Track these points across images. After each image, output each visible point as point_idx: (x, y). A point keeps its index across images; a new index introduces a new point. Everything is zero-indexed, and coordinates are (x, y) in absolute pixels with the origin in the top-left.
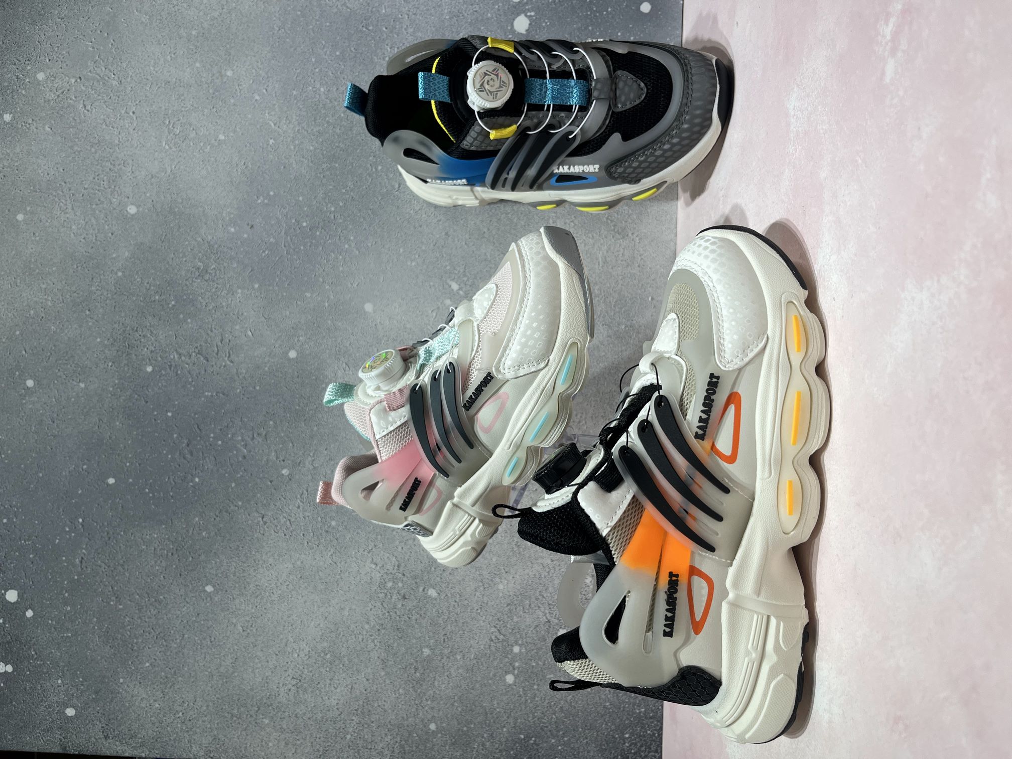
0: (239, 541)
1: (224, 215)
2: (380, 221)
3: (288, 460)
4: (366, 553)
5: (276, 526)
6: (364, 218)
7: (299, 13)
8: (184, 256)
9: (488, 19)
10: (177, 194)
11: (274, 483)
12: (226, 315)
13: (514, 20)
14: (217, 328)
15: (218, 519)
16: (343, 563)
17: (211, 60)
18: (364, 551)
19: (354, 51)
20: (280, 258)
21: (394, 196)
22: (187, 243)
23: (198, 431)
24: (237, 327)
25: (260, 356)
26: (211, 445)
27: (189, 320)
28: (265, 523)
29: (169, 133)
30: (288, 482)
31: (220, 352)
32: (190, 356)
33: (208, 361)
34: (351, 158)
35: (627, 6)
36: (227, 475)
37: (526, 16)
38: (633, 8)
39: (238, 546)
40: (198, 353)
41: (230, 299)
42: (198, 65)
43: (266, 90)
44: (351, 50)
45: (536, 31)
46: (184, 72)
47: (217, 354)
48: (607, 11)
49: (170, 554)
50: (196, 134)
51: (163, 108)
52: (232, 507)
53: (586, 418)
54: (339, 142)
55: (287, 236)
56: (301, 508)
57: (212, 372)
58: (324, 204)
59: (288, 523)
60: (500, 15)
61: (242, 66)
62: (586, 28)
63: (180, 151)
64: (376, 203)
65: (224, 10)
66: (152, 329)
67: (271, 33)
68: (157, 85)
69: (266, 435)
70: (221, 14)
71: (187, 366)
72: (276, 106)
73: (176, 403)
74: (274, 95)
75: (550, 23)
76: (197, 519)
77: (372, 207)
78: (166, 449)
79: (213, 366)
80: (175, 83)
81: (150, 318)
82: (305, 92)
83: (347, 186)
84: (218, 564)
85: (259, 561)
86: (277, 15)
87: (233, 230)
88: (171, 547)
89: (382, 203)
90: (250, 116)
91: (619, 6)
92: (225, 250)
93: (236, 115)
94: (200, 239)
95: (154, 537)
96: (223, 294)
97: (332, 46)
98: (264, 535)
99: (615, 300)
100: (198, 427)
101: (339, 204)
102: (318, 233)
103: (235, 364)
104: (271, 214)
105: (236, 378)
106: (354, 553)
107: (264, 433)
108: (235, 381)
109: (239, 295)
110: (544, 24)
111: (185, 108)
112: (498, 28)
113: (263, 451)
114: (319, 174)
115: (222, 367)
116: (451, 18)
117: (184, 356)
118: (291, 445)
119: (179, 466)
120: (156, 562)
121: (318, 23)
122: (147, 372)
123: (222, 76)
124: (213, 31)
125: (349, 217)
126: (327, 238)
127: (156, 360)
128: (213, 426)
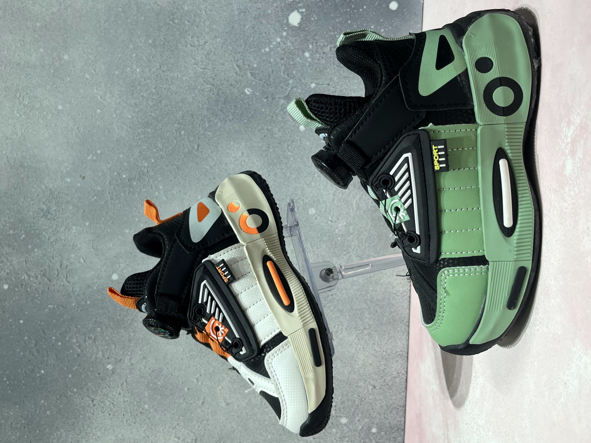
0: (75, 418)
1: (62, 168)
2: (183, 174)
3: (112, 357)
4: (171, 429)
5: (103, 408)
6: (171, 172)
7: (120, 9)
8: (32, 200)
9: (268, 14)
10: (26, 152)
11: (100, 375)
12: (64, 246)
13: (289, 15)
14: (57, 256)
15: (59, 402)
16: (153, 437)
17: (52, 46)
18: (169, 428)
19: (163, 39)
20: (105, 202)
21: (194, 155)
22: (34, 190)
23: (43, 335)
24: (73, 256)
25: (90, 278)
26: (53, 345)
27: (36, 250)
28: (94, 405)
29: (20, 104)
30: (112, 374)
31: (60, 275)
32: (37, 277)
33: (50, 281)
34: (160, 125)
35: (378, 4)
36: (65, 368)
37: (298, 12)
38: (384, 6)
39: (74, 422)
40: (43, 275)
41: (67, 234)
42: (41, 50)
43: (95, 71)
44: (160, 39)
45: (307, 24)
46: (31, 56)
47: (57, 276)
48: (363, 8)
49: (23, 427)
50: (41, 104)
51: (15, 83)
52: (69, 393)
53: (342, 329)
54: (151, 112)
55: (111, 185)
56: (122, 394)
57: (54, 290)
58: (140, 161)
59: (112, 405)
60: (278, 12)
61: (76, 52)
62: (346, 22)
63: (28, 118)
64: (180, 160)
65: (62, 7)
66: (8, 256)
67: (99, 25)
68: (10, 66)
69: (95, 339)
70: (60, 9)
71: (34, 285)
72: (102, 83)
73: (27, 313)
74: (101, 75)
75: (318, 17)
76: (43, 401)
77: (176, 163)
78: (19, 348)
79: (54, 285)
80: (24, 65)
81: (6, 248)
82: (124, 72)
83: (157, 147)
84: (59, 436)
85: (89, 433)
86: (103, 11)
87: (69, 180)
88: (23, 422)
89: (185, 160)
90: (82, 91)
91: (373, 4)
92: (63, 195)
93: (71, 90)
94: (43, 187)
95: (10, 414)
96: (62, 229)
97: (146, 36)
98: (93, 414)
99: (365, 237)
100: (43, 332)
101: (151, 161)
102: (135, 183)
103: (71, 284)
104: (99, 168)
105: (72, 294)
106: (161, 429)
107: (93, 337)
108: (71, 297)
109: (74, 231)
110: (313, 19)
111: (32, 84)
112: (276, 21)
113: (93, 350)
114: (135, 138)
115: (62, 286)
116: (239, 14)
117: (32, 277)
118: (114, 346)
119: (29, 361)
120: (12, 433)
121: (135, 17)
122: (4, 290)
123: (60, 59)
124: (53, 24)
125: (159, 170)
126: (142, 187)
127: (11, 280)
128: (54, 331)
